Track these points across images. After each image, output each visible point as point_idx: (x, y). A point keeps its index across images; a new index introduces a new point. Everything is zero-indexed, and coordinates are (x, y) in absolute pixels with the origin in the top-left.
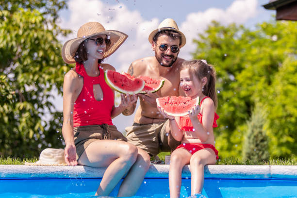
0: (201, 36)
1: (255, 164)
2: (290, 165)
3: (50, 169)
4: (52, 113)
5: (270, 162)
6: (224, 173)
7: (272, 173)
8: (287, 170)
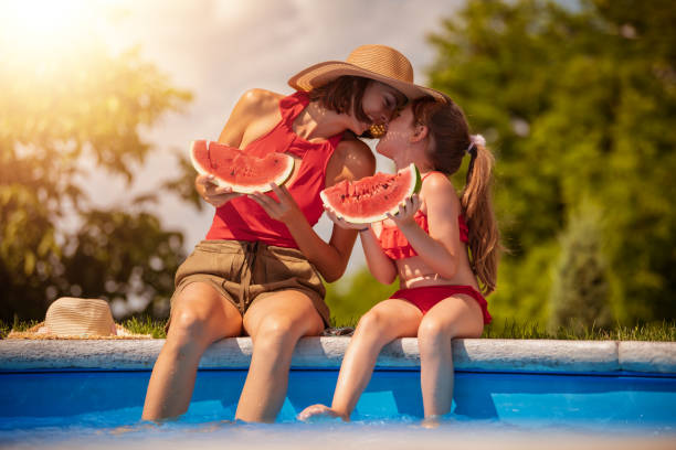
0: (449, 25)
1: (581, 337)
2: (666, 340)
3: (82, 347)
4: (81, 213)
5: (616, 333)
6: (503, 358)
7: (623, 358)
8: (659, 353)
